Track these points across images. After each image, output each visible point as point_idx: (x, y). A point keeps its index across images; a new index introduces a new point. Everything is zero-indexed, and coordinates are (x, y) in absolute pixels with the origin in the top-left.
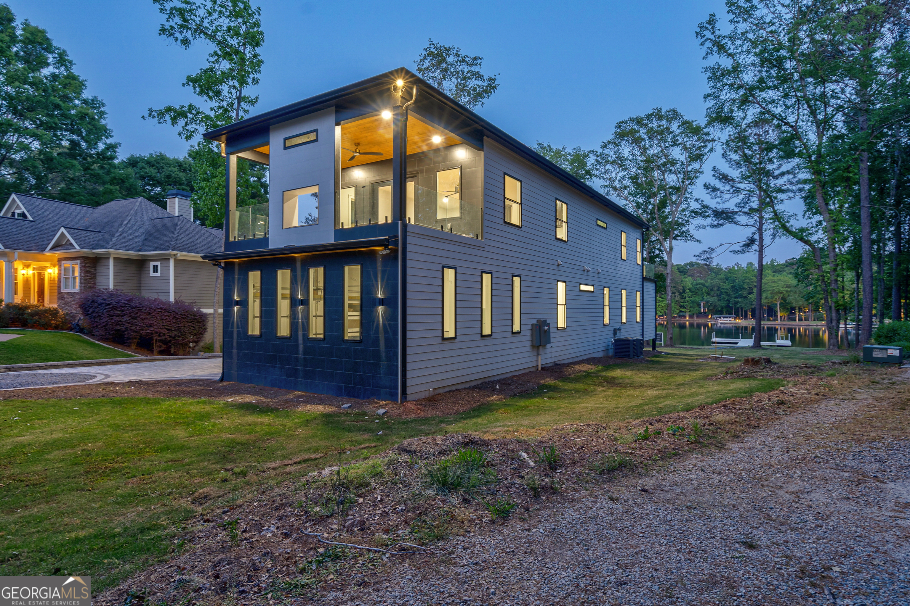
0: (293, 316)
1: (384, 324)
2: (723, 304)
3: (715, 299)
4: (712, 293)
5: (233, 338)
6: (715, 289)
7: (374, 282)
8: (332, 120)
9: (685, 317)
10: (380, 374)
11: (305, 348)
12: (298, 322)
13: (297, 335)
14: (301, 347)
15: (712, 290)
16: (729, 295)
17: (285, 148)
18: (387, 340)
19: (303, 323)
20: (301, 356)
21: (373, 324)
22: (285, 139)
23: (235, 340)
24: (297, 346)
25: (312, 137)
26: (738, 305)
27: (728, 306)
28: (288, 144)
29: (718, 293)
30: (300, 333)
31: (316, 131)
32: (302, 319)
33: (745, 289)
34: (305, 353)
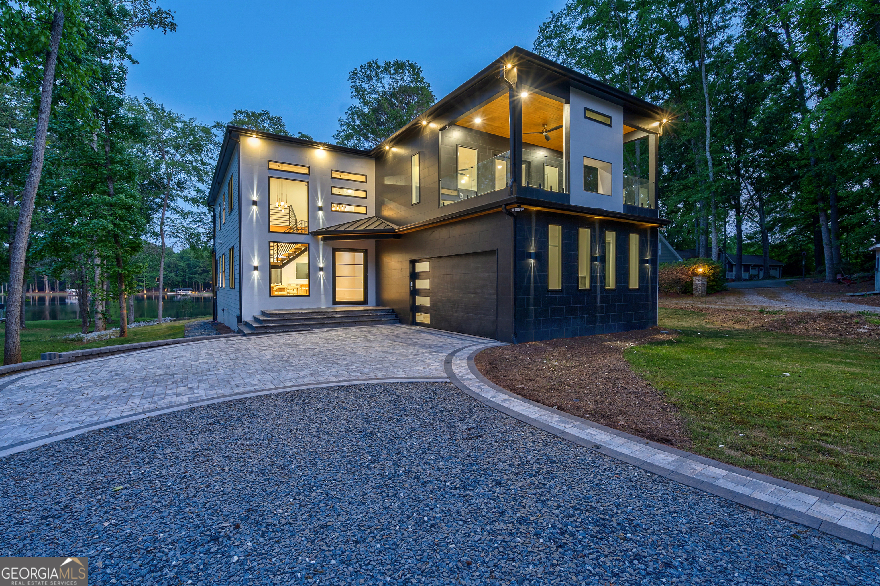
0: (592, 271)
1: (651, 276)
2: (180, 279)
3: (173, 275)
4: (169, 269)
5: (529, 294)
6: (172, 266)
7: (646, 248)
9: (144, 291)
10: (648, 310)
11: (602, 297)
12: (596, 277)
14: (599, 297)
15: (169, 267)
16: (184, 272)
18: (652, 287)
20: (599, 305)
21: (645, 276)
23: (532, 296)
24: (595, 297)
26: (194, 280)
27: (184, 281)
29: (175, 269)
32: (600, 273)
33: (200, 267)
34: (602, 302)
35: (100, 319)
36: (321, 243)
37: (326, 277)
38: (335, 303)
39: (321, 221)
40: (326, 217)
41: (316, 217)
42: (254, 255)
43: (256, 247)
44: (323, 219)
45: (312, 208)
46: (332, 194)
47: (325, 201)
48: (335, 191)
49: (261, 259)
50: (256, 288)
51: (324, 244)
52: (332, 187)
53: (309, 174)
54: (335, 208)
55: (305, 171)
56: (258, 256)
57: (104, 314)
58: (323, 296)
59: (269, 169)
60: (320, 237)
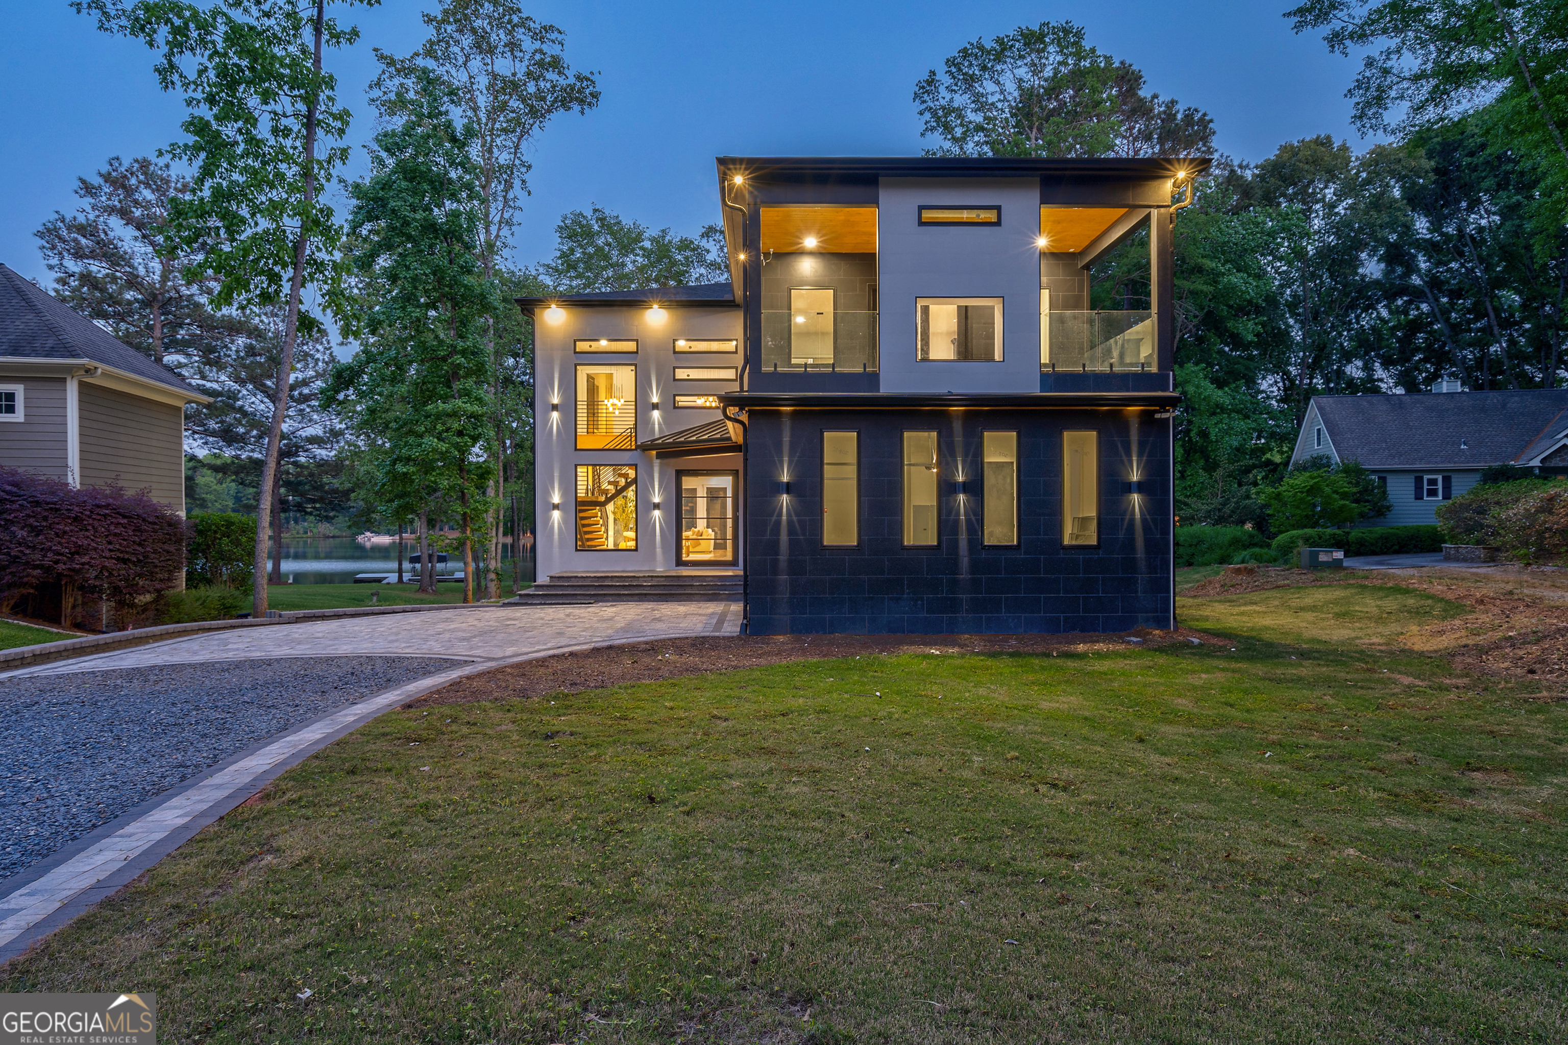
0: (945, 510)
1: (1144, 520)
5: (777, 554)
7: (1125, 458)
8: (1035, 195)
10: (1136, 592)
11: (975, 561)
12: (957, 521)
13: (955, 544)
14: (965, 561)
17: (921, 223)
18: (1148, 542)
19: (968, 521)
20: (964, 575)
21: (1123, 520)
22: (921, 208)
23: (783, 558)
24: (955, 561)
25: (991, 216)
28: (927, 215)
30: (963, 538)
31: (998, 208)
32: (966, 514)
34: (974, 570)
35: (492, 580)
36: (657, 463)
37: (666, 518)
38: (680, 562)
39: (657, 426)
40: (665, 418)
41: (648, 421)
42: (553, 488)
43: (556, 474)
44: (659, 424)
45: (642, 406)
46: (675, 380)
47: (663, 395)
48: (681, 374)
49: (564, 494)
50: (556, 536)
51: (661, 465)
52: (674, 368)
53: (637, 352)
54: (683, 401)
55: (631, 346)
56: (560, 489)
57: (497, 574)
58: (659, 550)
59: (575, 352)
60: (654, 452)
